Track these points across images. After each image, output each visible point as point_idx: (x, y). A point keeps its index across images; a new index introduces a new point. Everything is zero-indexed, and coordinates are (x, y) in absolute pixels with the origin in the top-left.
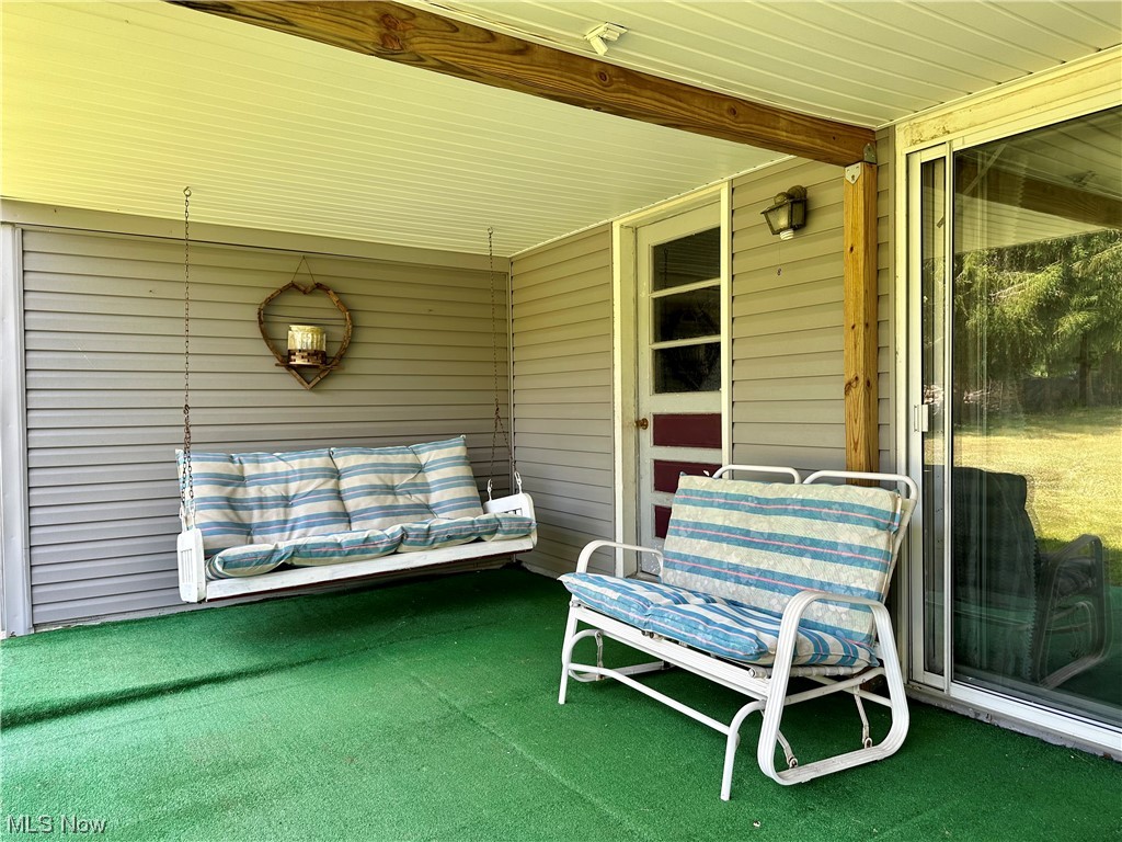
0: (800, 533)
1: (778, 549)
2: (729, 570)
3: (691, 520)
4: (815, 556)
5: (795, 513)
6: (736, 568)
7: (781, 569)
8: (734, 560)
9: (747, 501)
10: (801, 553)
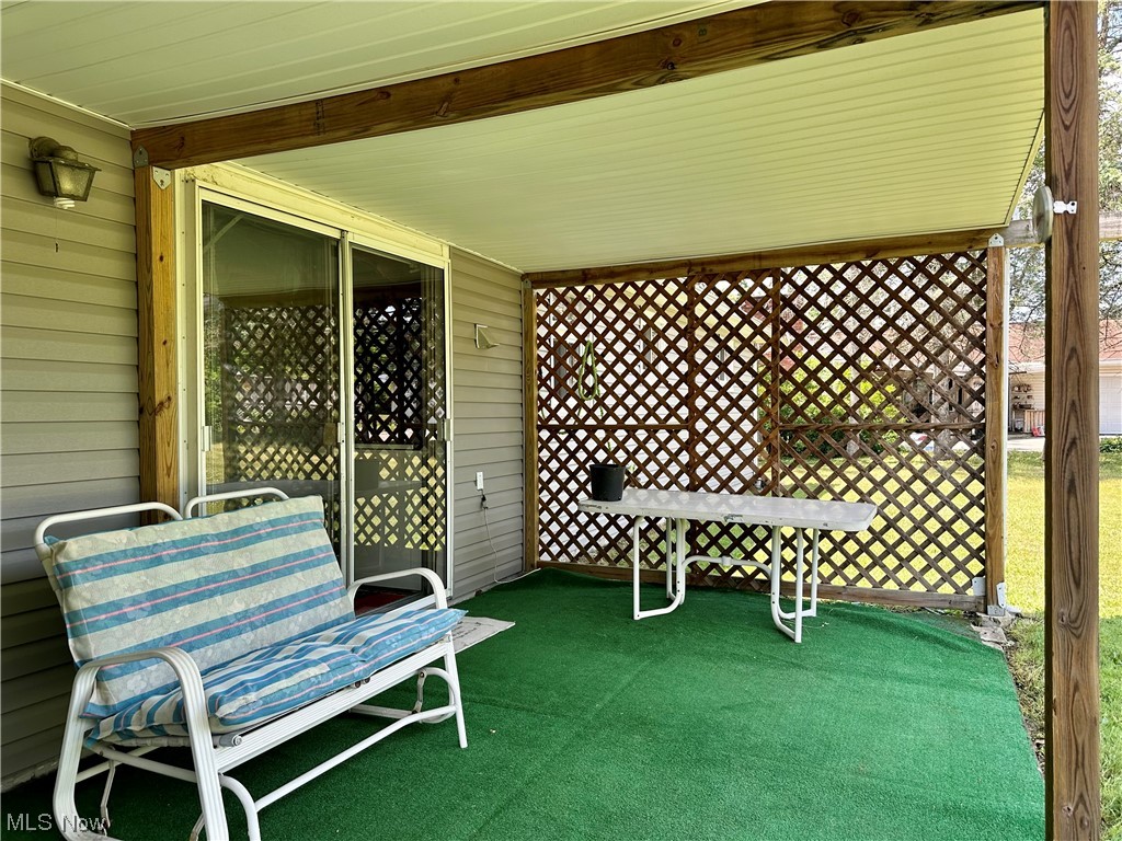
0: (280, 554)
1: (269, 577)
2: (239, 620)
3: (139, 592)
4: (303, 567)
5: (270, 536)
6: (245, 614)
7: (285, 594)
8: (238, 607)
9: (207, 541)
10: (290, 571)
